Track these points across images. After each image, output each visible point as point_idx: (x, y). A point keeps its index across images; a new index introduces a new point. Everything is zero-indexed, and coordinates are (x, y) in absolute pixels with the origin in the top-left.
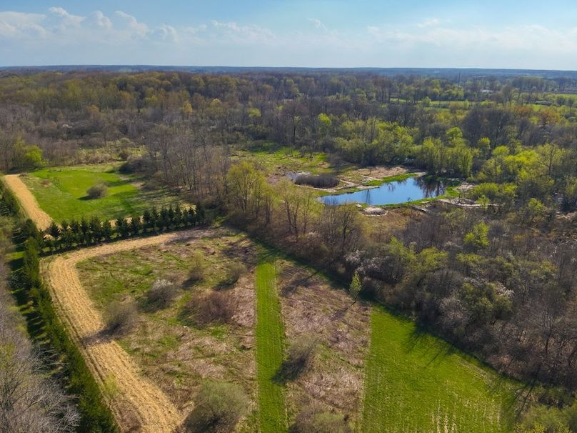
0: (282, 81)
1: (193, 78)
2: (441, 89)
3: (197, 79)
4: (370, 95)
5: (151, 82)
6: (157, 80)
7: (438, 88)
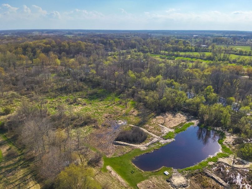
0: (108, 41)
1: (62, 43)
2: (184, 46)
3: (65, 44)
4: (151, 50)
5: (40, 46)
6: (44, 45)
7: (182, 46)
